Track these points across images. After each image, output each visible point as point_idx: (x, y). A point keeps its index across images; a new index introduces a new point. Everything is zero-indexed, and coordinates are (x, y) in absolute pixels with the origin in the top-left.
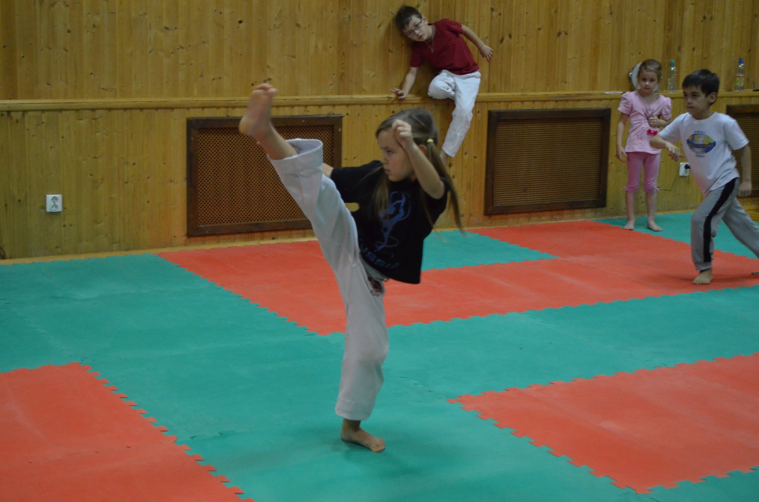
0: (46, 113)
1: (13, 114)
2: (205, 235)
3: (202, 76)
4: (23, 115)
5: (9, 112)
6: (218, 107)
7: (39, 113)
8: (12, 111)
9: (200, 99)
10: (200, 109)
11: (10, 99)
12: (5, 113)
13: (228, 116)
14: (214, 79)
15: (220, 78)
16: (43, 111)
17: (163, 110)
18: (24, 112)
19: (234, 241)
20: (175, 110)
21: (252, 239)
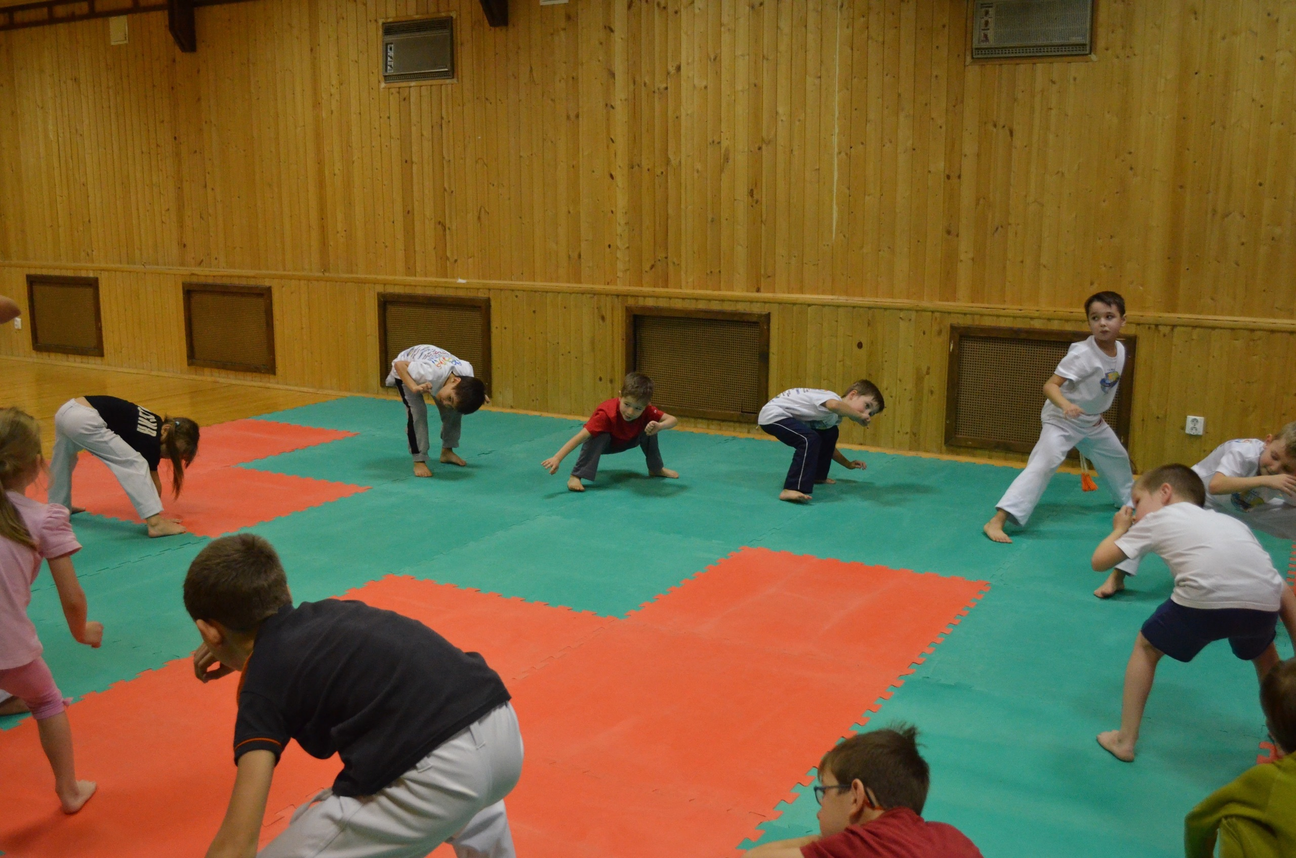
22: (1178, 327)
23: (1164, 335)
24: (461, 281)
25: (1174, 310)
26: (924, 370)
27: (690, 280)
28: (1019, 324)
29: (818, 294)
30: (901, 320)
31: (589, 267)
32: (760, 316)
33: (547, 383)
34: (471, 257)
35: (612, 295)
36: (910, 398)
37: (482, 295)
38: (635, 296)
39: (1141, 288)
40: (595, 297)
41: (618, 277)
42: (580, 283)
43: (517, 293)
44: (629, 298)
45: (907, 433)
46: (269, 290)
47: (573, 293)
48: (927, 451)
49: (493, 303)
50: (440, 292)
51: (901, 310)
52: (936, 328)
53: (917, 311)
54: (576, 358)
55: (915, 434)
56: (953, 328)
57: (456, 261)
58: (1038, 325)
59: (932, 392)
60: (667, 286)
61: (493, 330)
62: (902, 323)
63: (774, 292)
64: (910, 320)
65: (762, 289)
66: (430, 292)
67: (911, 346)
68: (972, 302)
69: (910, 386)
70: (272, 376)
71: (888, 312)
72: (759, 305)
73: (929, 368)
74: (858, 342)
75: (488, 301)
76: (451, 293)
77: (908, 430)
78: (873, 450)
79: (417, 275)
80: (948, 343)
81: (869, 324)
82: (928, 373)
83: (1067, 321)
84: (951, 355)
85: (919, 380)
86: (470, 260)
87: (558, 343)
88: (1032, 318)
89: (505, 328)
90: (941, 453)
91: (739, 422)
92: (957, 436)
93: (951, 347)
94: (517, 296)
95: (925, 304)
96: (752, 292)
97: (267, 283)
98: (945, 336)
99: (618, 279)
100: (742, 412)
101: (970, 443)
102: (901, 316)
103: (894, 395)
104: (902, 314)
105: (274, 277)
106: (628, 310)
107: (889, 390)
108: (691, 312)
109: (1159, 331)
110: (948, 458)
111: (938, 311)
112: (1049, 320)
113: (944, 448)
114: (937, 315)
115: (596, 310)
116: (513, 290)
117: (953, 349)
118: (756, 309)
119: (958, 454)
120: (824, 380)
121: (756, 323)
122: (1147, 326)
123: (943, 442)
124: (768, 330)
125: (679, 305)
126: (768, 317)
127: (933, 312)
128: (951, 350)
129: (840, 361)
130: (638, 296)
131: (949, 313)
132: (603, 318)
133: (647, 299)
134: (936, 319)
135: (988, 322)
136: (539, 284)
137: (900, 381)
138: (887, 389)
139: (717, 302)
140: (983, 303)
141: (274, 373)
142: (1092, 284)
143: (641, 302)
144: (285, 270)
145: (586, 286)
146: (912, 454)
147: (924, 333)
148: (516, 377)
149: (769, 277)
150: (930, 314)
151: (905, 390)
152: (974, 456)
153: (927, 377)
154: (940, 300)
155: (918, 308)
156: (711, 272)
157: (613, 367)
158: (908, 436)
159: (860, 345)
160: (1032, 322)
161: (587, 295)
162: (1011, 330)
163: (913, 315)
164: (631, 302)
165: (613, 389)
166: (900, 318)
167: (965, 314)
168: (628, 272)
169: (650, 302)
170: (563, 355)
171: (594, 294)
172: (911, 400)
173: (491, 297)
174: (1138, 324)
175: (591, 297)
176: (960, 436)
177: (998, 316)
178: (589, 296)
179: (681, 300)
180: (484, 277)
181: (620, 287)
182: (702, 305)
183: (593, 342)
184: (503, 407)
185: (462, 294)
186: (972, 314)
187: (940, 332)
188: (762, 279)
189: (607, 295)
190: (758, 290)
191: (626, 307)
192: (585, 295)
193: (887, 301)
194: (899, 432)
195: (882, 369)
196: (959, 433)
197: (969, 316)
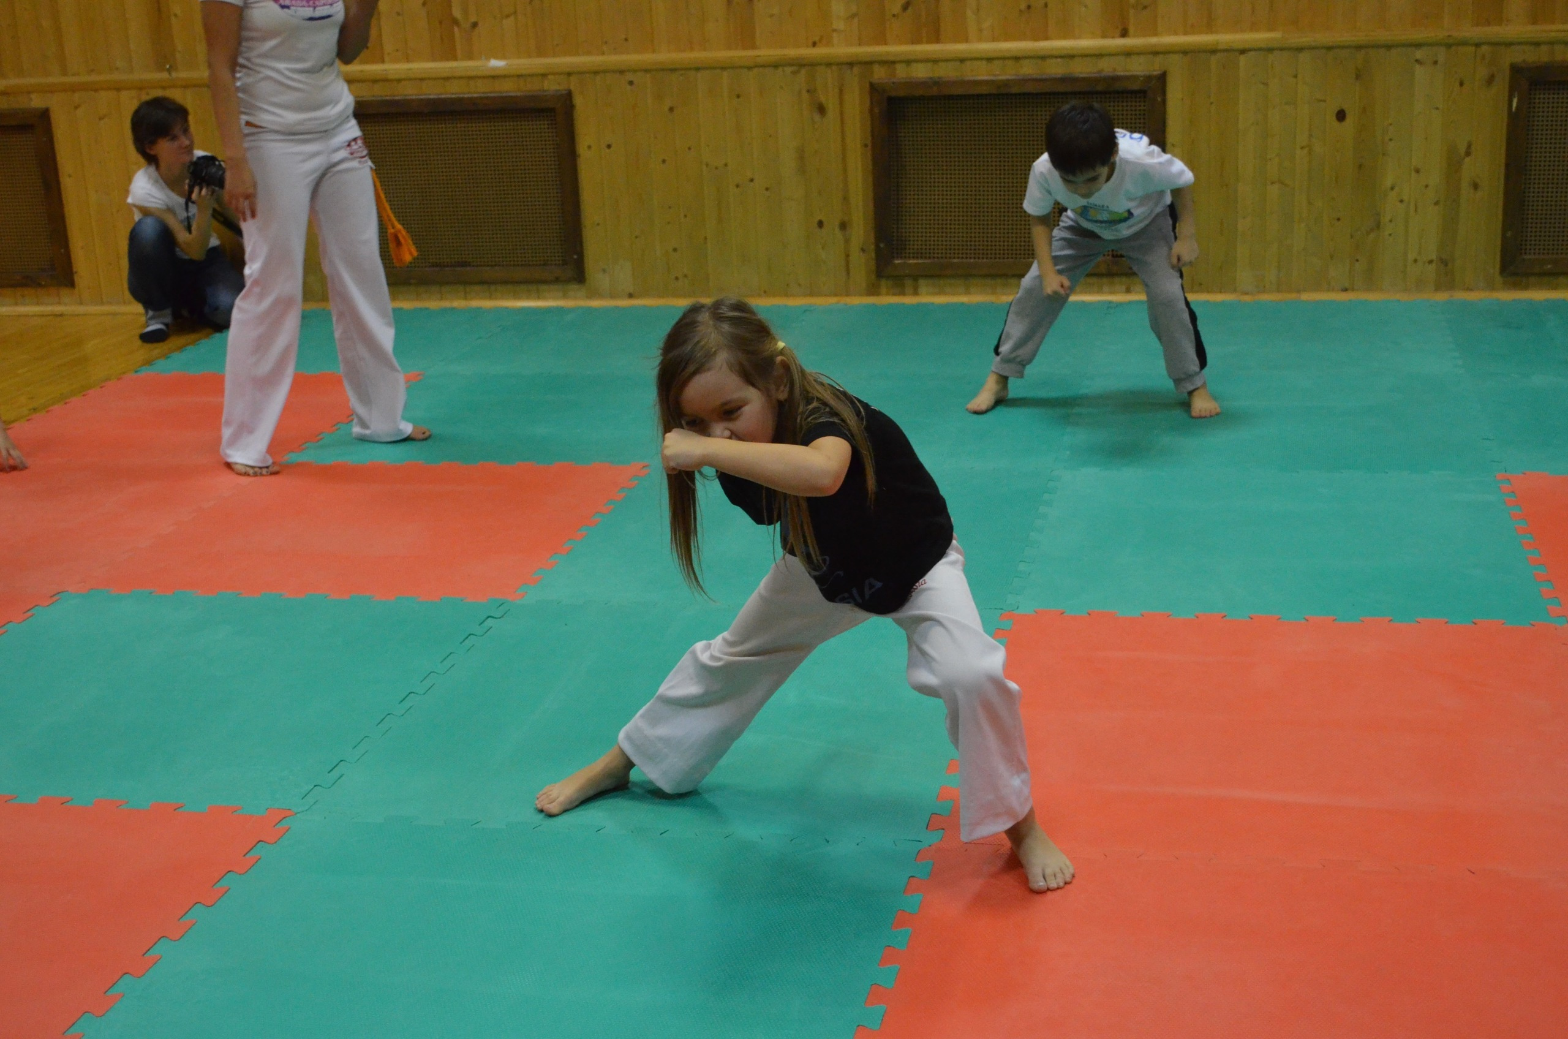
24: (496, 63)
26: (1462, 150)
27: (986, 25)
29: (1242, 31)
30: (1417, 66)
31: (772, 16)
32: (1149, 78)
33: (706, 243)
34: (508, 16)
35: (838, 64)
36: (1435, 200)
37: (552, 86)
38: (889, 63)
40: (803, 71)
41: (835, 30)
42: (754, 47)
43: (630, 76)
44: (876, 67)
45: (1431, 262)
46: (44, 115)
47: (756, 66)
48: (1468, 288)
49: (578, 101)
50: (453, 90)
51: (1418, 45)
52: (1482, 72)
53: (1449, 46)
54: (767, 189)
55: (1444, 262)
56: (1516, 71)
57: (475, 25)
59: (1476, 186)
60: (938, 41)
61: (582, 149)
62: (1419, 71)
63: (1155, 34)
64: (1436, 63)
65: (1131, 31)
66: (432, 92)
67: (1437, 108)
68: (1533, 23)
69: (1435, 178)
70: (65, 292)
71: (1394, 51)
72: (1142, 59)
73: (1469, 146)
74: (1339, 109)
75: (569, 95)
76: (478, 90)
77: (1434, 257)
78: (1371, 297)
79: (387, 58)
80: (1507, 99)
81: (1358, 78)
82: (1468, 153)
84: (1514, 117)
85: (1453, 163)
86: (509, 23)
87: (726, 165)
89: (609, 146)
90: (1491, 287)
91: (1110, 275)
92: (1524, 257)
93: (1514, 105)
94: (631, 83)
96: (1113, 37)
97: (37, 102)
98: (1502, 85)
99: (835, 35)
100: (1113, 256)
101: (1549, 266)
102: (1418, 58)
103: (1405, 198)
104: (1419, 54)
105: (51, 90)
106: (874, 89)
107: (1397, 188)
108: (1006, 83)
110: (1508, 296)
111: (1484, 43)
113: (1499, 279)
114: (1484, 48)
115: (805, 96)
116: (622, 72)
117: (1516, 108)
118: (1138, 68)
119: (1526, 288)
120: (1272, 183)
121: (1141, 94)
123: (1498, 266)
124: (1164, 102)
125: (981, 73)
126: (1162, 79)
127: (1478, 45)
128: (1513, 110)
129: (1302, 148)
130: (894, 62)
131: (1507, 45)
132: (822, 110)
133: (914, 65)
134: (1483, 57)
136: (665, 56)
137: (1417, 171)
138: (1392, 189)
139: (1059, 60)
140: (1553, 22)
141: (71, 284)
143: (902, 73)
144: (64, 73)
145: (766, 53)
146: (1441, 297)
147: (1461, 84)
148: (636, 237)
149: (1145, 7)
150: (1473, 48)
151: (1427, 186)
152: (1555, 288)
153: (1467, 160)
155: (1451, 41)
156: (1029, 7)
157: (846, 199)
158: (1434, 265)
159: (1341, 116)
161: (785, 69)
163: (1441, 54)
164: (879, 74)
165: (847, 241)
166: (1417, 61)
167: (1534, 45)
168: (856, 20)
169: (921, 72)
170: (737, 186)
171: (799, 64)
172: (1436, 203)
173: (572, 88)
175: (793, 73)
176: (1526, 257)
178: (789, 70)
179: (984, 62)
180: (541, 53)
181: (842, 49)
182: (1028, 69)
183: (801, 155)
184: (613, 296)
185: (508, 88)
186: (1551, 43)
187: (1490, 80)
188: (1132, 11)
189: (829, 65)
190: (1124, 34)
191: (872, 85)
192: (781, 69)
194: (1415, 261)
195: (1384, 154)
196: (1528, 251)
197: (1544, 48)
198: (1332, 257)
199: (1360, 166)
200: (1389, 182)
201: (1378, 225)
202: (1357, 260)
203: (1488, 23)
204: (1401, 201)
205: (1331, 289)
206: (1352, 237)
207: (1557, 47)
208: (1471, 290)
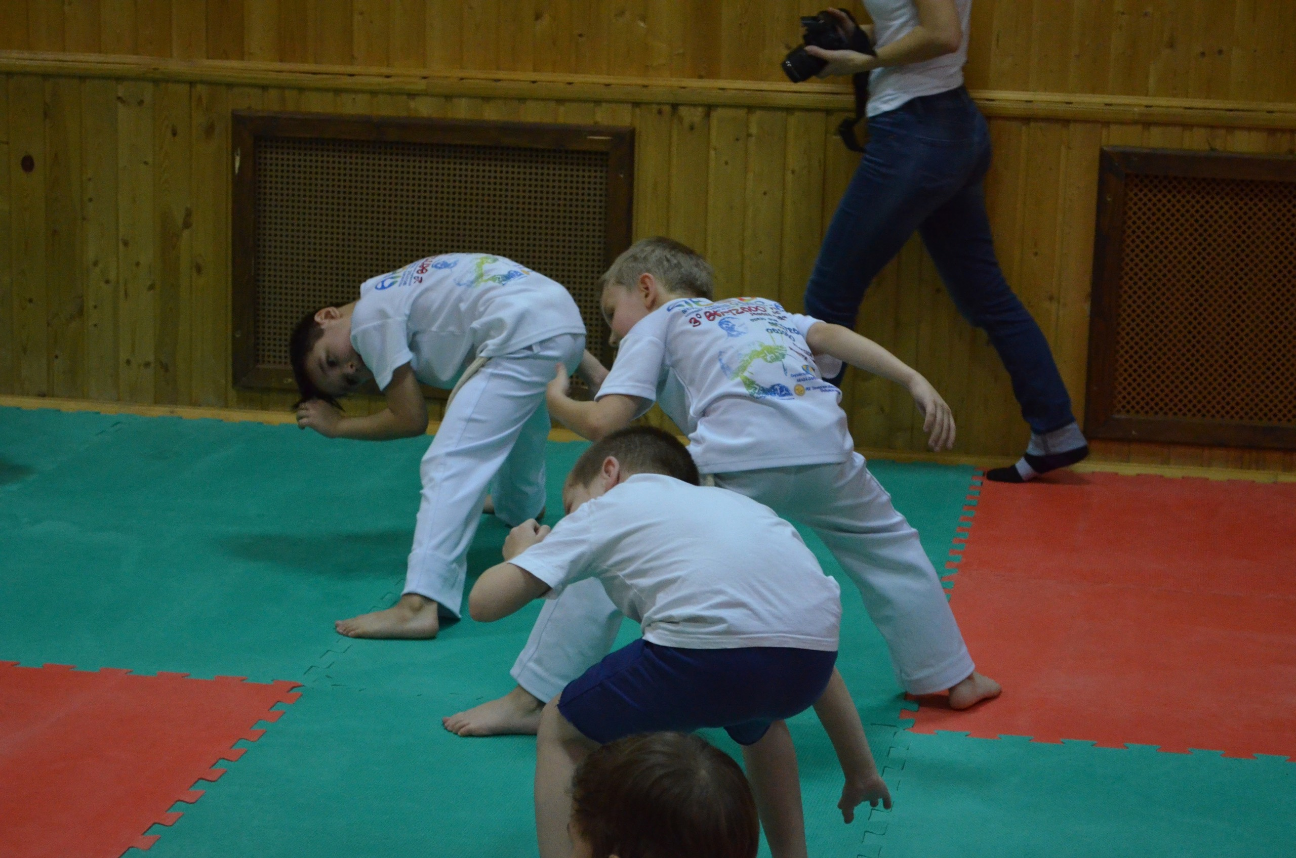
0: (759, 114)
1: (683, 111)
2: (1127, 440)
3: (1171, 45)
4: (708, 115)
5: (675, 107)
6: (1187, 126)
7: (742, 113)
8: (682, 105)
9: (1163, 101)
10: (1139, 128)
11: (701, 77)
12: (667, 109)
13: (1212, 149)
14: (1203, 54)
15: (1220, 52)
16: (751, 108)
17: (1042, 125)
18: (709, 108)
19: (1208, 464)
20: (1072, 126)
21: (1259, 465)
22: (720, 110)
23: (692, 128)
25: (712, 74)
26: (180, 221)
28: (385, 109)
30: (120, 105)
36: (149, 283)
39: (642, 24)
45: (147, 365)
48: (194, 403)
51: (119, 79)
52: (200, 121)
53: (156, 82)
55: (165, 367)
56: (239, 120)
58: (425, 108)
59: (199, 269)
62: (122, 110)
64: (141, 103)
67: (146, 163)
68: (281, 61)
69: (147, 254)
71: (88, 84)
73: (189, 214)
74: (25, 155)
77: (151, 358)
78: (70, 406)
80: (230, 157)
81: (46, 115)
82: (187, 225)
83: (487, 99)
84: (238, 181)
85: (169, 238)
88: (412, 95)
90: (226, 406)
92: (260, 366)
93: (237, 164)
95: (175, 65)
98: (223, 138)
102: (120, 94)
103: (112, 276)
104: (121, 90)
107: (101, 264)
109: (681, 120)
110: (242, 417)
111: (202, 82)
112: (448, 97)
113: (232, 393)
114: (201, 88)
117: (240, 168)
119: (264, 407)
122: (655, 108)
123: (230, 378)
127: (192, 83)
128: (237, 171)
131: (230, 86)
134: (200, 99)
135: (317, 105)
137: (126, 244)
138: (96, 264)
140: (304, 60)
142: (538, 17)
146: (160, 411)
147: (174, 134)
150: (186, 87)
151: (138, 264)
153: (186, 233)
154: (208, 58)
155: (158, 76)
158: (150, 371)
159: (28, 164)
160: (412, 104)
162: (366, 122)
163: (148, 92)
166: (119, 98)
167: (264, 88)
172: (152, 287)
174: (636, 104)
176: (266, 366)
177: (338, 91)
186: (281, 87)
187: (209, 130)
193: (89, 60)
194: (128, 362)
195: (84, 219)
196: (266, 359)
197: (273, 93)
198: (25, 350)
199: (55, 232)
200: (91, 255)
201: (81, 312)
202: (57, 357)
203: (226, 56)
204: (107, 282)
205: (25, 393)
206: (48, 325)
207: (288, 93)
208: (200, 406)
